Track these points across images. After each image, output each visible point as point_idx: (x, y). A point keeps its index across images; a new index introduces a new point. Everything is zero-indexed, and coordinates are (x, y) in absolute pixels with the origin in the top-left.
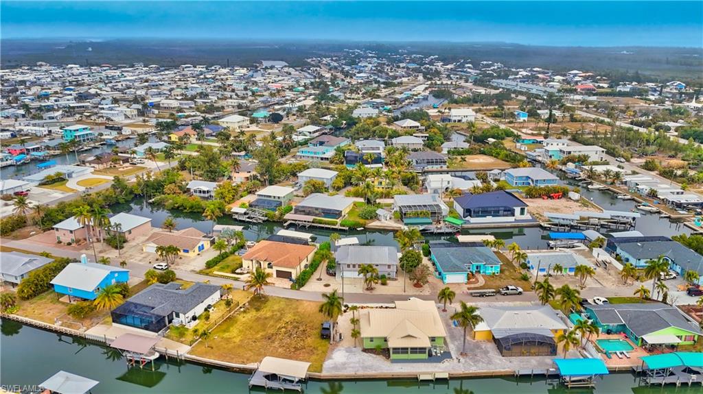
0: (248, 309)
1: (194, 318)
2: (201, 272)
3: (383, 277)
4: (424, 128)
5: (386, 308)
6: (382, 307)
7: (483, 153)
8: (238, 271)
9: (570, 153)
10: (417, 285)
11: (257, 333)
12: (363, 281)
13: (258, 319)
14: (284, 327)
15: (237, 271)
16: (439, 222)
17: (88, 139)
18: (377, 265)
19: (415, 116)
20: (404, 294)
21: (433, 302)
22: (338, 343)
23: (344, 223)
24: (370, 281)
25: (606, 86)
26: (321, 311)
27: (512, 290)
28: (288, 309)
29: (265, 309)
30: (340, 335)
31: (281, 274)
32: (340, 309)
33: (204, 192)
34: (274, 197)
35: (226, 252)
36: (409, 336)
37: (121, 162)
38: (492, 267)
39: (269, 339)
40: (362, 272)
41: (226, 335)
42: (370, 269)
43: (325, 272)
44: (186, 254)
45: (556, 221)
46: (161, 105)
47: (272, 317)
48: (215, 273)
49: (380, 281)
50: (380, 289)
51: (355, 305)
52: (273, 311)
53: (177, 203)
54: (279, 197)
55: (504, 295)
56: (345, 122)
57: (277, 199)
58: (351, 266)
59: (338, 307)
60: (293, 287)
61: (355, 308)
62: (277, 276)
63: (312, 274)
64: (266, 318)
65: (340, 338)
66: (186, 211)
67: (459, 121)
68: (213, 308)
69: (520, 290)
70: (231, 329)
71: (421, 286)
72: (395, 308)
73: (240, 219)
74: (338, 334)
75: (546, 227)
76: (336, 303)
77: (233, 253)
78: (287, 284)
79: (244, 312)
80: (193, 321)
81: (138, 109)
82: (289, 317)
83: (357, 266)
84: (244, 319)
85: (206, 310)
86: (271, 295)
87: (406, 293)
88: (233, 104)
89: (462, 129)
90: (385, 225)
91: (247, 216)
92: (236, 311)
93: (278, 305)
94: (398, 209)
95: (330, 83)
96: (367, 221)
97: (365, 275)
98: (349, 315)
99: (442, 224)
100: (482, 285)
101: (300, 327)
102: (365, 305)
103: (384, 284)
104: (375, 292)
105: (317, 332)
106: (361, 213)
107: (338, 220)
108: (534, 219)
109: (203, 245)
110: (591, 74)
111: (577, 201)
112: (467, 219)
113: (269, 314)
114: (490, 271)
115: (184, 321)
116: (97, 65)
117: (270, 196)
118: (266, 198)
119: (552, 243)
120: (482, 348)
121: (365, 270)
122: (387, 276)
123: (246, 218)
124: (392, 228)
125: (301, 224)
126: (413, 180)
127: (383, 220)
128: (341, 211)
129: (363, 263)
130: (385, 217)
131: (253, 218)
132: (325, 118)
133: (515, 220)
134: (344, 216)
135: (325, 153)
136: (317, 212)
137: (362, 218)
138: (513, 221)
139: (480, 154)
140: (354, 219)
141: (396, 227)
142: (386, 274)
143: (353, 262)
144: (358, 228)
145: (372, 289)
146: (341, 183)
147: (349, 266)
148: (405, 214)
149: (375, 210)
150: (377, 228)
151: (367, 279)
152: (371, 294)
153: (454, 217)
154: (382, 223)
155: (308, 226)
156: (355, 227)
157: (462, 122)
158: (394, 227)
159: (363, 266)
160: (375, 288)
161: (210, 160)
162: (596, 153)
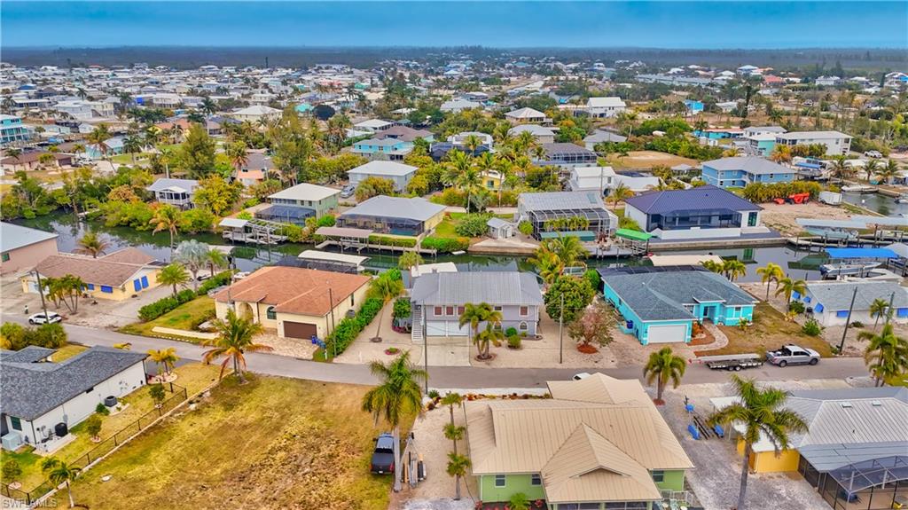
0: (207, 405)
1: (61, 430)
2: (127, 330)
3: (511, 333)
4: (551, 120)
5: (526, 397)
6: (514, 396)
7: (653, 148)
8: (205, 325)
9: (794, 142)
10: (585, 349)
11: (215, 464)
12: (469, 342)
13: (225, 428)
14: (285, 448)
15: (201, 327)
16: (602, 238)
17: (19, 137)
18: (499, 307)
19: (537, 104)
21: (637, 381)
22: (415, 486)
23: (429, 242)
24: (486, 339)
25: (797, 80)
26: (367, 407)
27: (796, 354)
28: (301, 403)
29: (246, 406)
30: (420, 465)
31: (293, 330)
32: (416, 402)
33: (177, 196)
34: (302, 202)
35: (189, 292)
36: (602, 471)
37: (57, 163)
38: (738, 309)
39: (242, 479)
40: (468, 321)
41: (136, 471)
43: (390, 325)
44: (106, 295)
45: (819, 234)
46: (155, 102)
47: (258, 424)
48: (157, 329)
49: (506, 342)
50: (506, 358)
51: (454, 391)
52: (264, 410)
53: (126, 216)
54: (310, 202)
55: (779, 365)
56: (428, 117)
57: (306, 206)
58: (444, 311)
59: (413, 398)
60: (317, 357)
61: (454, 399)
62: (286, 336)
63: (362, 329)
64: (245, 427)
65: (420, 474)
66: (141, 228)
67: (602, 115)
68: (119, 405)
69: (814, 354)
70: (153, 454)
71: (595, 351)
72: (547, 396)
73: (236, 238)
74: (415, 464)
75: (801, 245)
76: (406, 387)
77: (203, 293)
78: (305, 349)
79: (198, 412)
80: (55, 437)
81: (115, 104)
82: (299, 422)
83: (456, 311)
84: (191, 430)
85: (101, 409)
86: (266, 372)
87: (565, 365)
88: (263, 100)
89: (609, 124)
90: (504, 245)
91: (250, 235)
92: (178, 411)
93: (277, 395)
94: (527, 217)
95: (408, 80)
96: (471, 240)
97: (475, 327)
98: (442, 415)
99: (609, 242)
100: (724, 345)
101: (323, 447)
102: (476, 392)
103: (514, 346)
104: (496, 364)
105: (362, 459)
106: (460, 226)
107: (418, 238)
108: (775, 233)
109: (144, 279)
110: (771, 69)
111: (838, 206)
112: (654, 233)
113: (253, 417)
114: (733, 317)
115: (31, 439)
116: (83, 65)
117: (294, 201)
118: (287, 204)
119: (831, 268)
120: (779, 495)
121: (472, 315)
122: (520, 331)
123: (246, 238)
124: (517, 251)
125: (348, 245)
126: (547, 178)
127: (500, 237)
128: (423, 222)
129: (470, 302)
130: (504, 232)
131: (260, 237)
132: (399, 111)
133: (741, 234)
134: (429, 231)
135: (396, 149)
136: (379, 226)
137: (462, 234)
138: (739, 235)
139: (646, 150)
140: (447, 236)
141: (526, 249)
142: (518, 327)
143: (448, 303)
144: (454, 251)
145: (489, 357)
146: (423, 182)
147: (438, 311)
148: (542, 224)
149: (485, 221)
150: (489, 250)
151: (478, 337)
152: (487, 367)
153: (631, 229)
154: (499, 242)
155: (361, 248)
156: (450, 250)
157: (607, 115)
158: (521, 248)
159: (471, 309)
160: (495, 355)
161: (197, 148)
162: (837, 143)
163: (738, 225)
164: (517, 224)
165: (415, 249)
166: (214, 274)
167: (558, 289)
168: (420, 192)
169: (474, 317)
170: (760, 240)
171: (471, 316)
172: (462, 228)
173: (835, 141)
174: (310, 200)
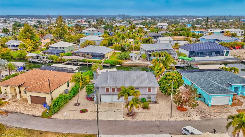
3: (143, 100)
4: (147, 28)
7: (180, 35)
10: (181, 108)
18: (137, 88)
20: (170, 119)
23: (106, 61)
31: (35, 100)
33: (14, 46)
34: (60, 48)
40: (123, 96)
42: (132, 91)
49: (141, 105)
50: (142, 115)
54: (63, 48)
57: (62, 49)
58: (110, 90)
60: (43, 115)
62: (32, 103)
63: (71, 99)
67: (161, 28)
71: (186, 110)
73: (33, 61)
78: (39, 110)
83: (116, 90)
87: (173, 119)
89: (164, 30)
90: (135, 63)
91: (39, 59)
94: (144, 52)
96: (123, 61)
97: (126, 99)
103: (146, 108)
104: (137, 118)
107: (102, 60)
112: (192, 58)
117: (57, 48)
118: (54, 49)
122: (147, 99)
123: (37, 61)
124: (141, 65)
125: (75, 63)
126: (149, 41)
127: (134, 60)
128: (105, 54)
129: (123, 86)
130: (135, 58)
131: (42, 60)
132: (101, 26)
133: (224, 59)
134: (107, 58)
135: (98, 35)
136: (88, 56)
137: (119, 59)
138: (223, 59)
139: (178, 35)
140: (114, 59)
141: (145, 64)
142: (146, 97)
143: (113, 86)
144: (116, 65)
145: (134, 114)
146: (106, 42)
147: (108, 90)
148: (150, 55)
149: (128, 54)
150: (130, 65)
151: (128, 104)
152: (133, 120)
153: (184, 56)
154: (133, 62)
155: (80, 64)
156: (115, 64)
157: (163, 28)
158: (142, 64)
159: (124, 89)
160: (137, 113)
161: (27, 31)
162: (240, 33)
163: (223, 55)
164: (140, 56)
165: (101, 64)
166: (11, 74)
167: (165, 79)
168: (104, 45)
169: (126, 94)
170: (231, 61)
171: (124, 93)
172: (119, 57)
173: (239, 32)
174: (63, 47)
